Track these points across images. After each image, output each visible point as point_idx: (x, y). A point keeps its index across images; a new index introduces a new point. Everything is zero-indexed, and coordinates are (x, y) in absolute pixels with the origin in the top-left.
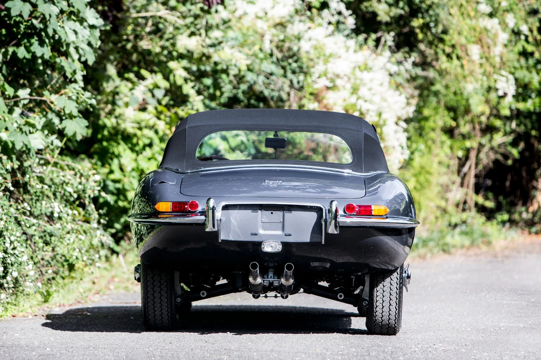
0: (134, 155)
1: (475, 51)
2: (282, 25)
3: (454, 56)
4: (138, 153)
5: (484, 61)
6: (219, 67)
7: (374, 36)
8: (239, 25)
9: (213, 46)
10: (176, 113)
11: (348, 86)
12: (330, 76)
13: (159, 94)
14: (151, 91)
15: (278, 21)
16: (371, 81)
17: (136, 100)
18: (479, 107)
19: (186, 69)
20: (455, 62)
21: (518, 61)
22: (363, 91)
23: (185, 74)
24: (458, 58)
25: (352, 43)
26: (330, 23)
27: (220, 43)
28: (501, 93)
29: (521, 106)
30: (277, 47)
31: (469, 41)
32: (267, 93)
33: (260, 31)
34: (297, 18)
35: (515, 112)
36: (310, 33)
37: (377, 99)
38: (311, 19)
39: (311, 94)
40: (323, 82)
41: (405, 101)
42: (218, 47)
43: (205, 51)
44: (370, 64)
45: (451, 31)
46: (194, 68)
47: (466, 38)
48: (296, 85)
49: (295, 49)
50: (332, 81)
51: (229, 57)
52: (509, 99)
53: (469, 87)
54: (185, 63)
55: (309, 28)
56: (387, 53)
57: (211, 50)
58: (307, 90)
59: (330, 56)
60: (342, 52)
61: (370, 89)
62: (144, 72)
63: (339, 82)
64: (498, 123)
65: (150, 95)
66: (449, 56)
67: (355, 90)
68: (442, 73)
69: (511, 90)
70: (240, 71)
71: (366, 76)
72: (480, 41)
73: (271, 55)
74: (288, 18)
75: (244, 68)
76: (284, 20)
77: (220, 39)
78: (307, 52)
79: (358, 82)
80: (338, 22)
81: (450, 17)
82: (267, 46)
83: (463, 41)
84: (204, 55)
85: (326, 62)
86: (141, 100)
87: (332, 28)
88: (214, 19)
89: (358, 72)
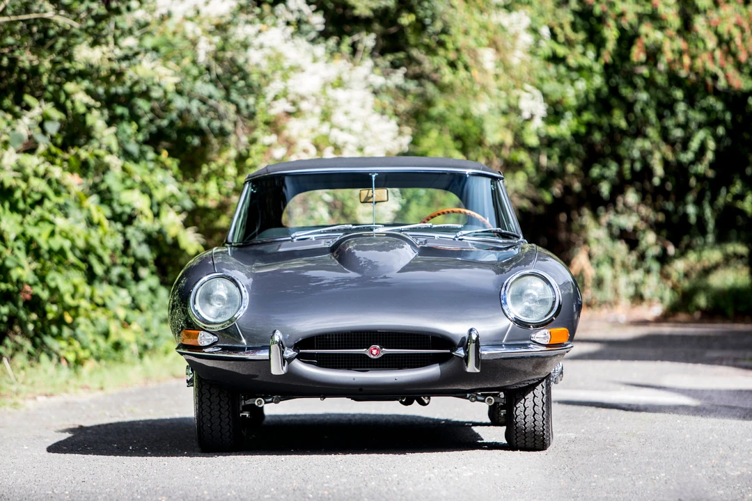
0: (18, 217)
1: (488, 57)
2: (221, 28)
3: (460, 65)
4: (23, 213)
5: (500, 71)
6: (136, 89)
7: (348, 40)
8: (161, 28)
9: (126, 58)
10: (77, 156)
11: (318, 110)
12: (291, 97)
13: (52, 128)
14: (41, 125)
15: (215, 21)
16: (349, 101)
17: (20, 138)
18: (496, 133)
19: (88, 92)
20: (462, 73)
21: (546, 69)
22: (338, 117)
23: (88, 100)
24: (466, 68)
25: (320, 50)
26: (288, 23)
27: (137, 54)
28: (526, 115)
29: (553, 131)
30: (216, 59)
31: (480, 45)
32: (203, 122)
33: (190, 36)
34: (243, 17)
35: (545, 141)
36: (262, 38)
37: (357, 127)
38: (261, 17)
39: (267, 123)
40: (282, 106)
41: (396, 128)
42: (134, 61)
43: (115, 65)
44: (345, 77)
45: (453, 31)
46: (101, 90)
47: (476, 39)
48: (245, 112)
49: (241, 60)
50: (294, 103)
51: (150, 73)
52: (538, 123)
53: (482, 107)
54: (86, 84)
55: (260, 32)
56: (369, 63)
57: (124, 65)
58: (260, 118)
59: (292, 68)
60: (306, 62)
61: (346, 113)
62: (28, 99)
63: (304, 105)
64: (523, 156)
65: (38, 130)
66: (452, 65)
67: (326, 116)
68: (443, 88)
69: (541, 109)
70: (165, 92)
71: (340, 94)
72: (494, 44)
73: (208, 69)
74: (229, 18)
75: (171, 88)
76: (224, 21)
77: (136, 49)
78: (257, 65)
79: (331, 103)
80: (299, 22)
81: (451, 11)
82: (202, 58)
83: (472, 43)
84: (113, 71)
85: (285, 77)
86: (26, 138)
87: (291, 29)
88: (126, 21)
89: (330, 91)
